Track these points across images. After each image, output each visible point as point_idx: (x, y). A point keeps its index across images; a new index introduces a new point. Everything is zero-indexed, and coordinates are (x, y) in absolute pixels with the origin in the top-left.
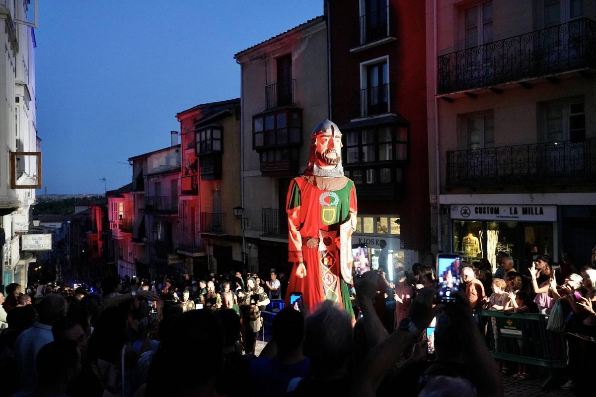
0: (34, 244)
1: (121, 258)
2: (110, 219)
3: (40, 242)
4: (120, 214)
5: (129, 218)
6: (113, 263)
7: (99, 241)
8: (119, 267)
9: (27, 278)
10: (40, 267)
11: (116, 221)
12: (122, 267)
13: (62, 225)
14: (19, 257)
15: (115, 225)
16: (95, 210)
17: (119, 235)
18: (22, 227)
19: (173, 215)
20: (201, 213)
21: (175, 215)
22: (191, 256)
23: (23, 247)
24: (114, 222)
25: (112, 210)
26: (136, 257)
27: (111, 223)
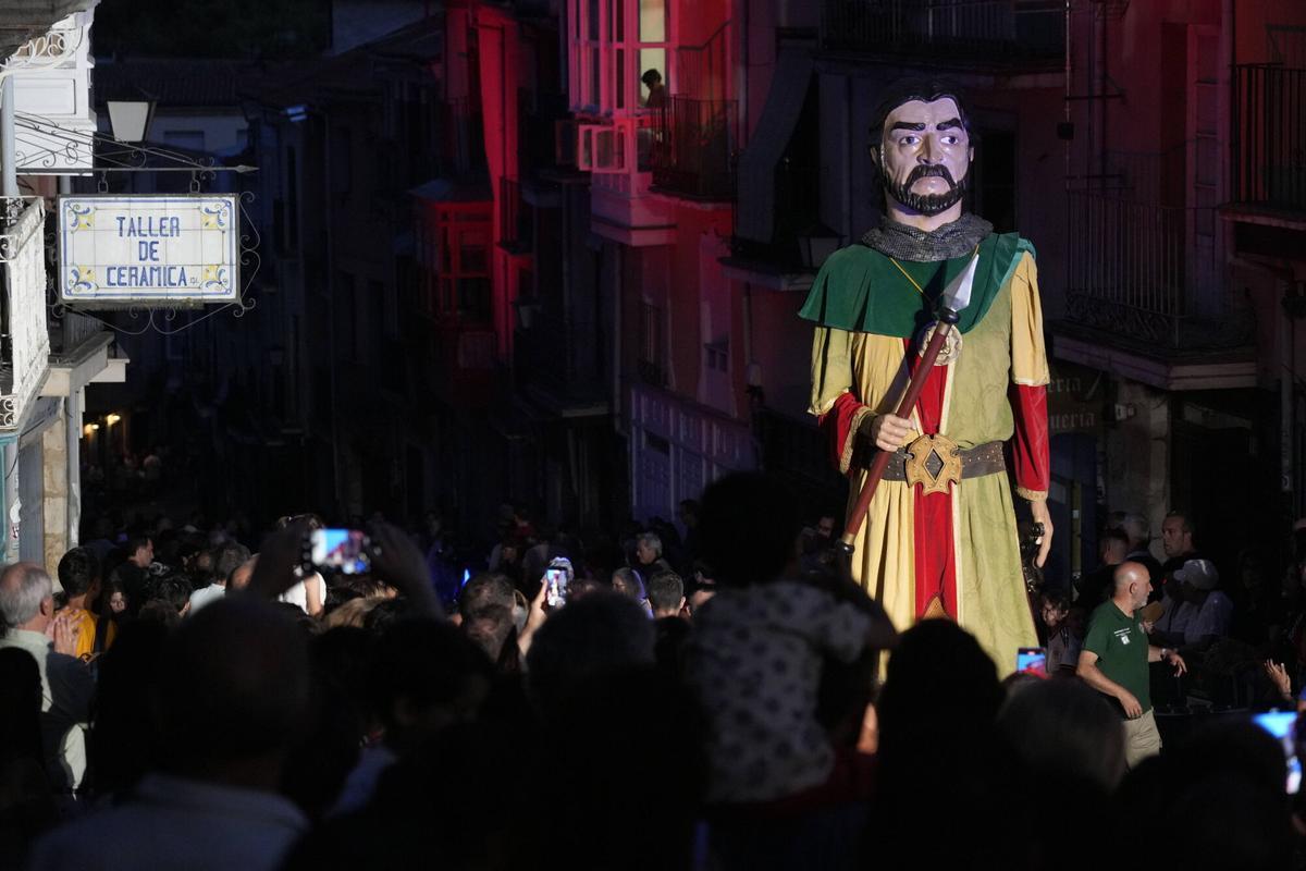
0: (136, 262)
1: (653, 379)
2: (580, 95)
3: (172, 252)
4: (645, 68)
5: (710, 92)
6: (599, 410)
7: (499, 255)
8: (637, 443)
9: (76, 488)
10: (112, 419)
11: (618, 113)
12: (660, 444)
13: (253, 132)
14: (47, 348)
15: (611, 148)
16: (472, 33)
17: (639, 215)
18: (57, 144)
19: (1025, 81)
20: (1234, 67)
21: (1045, 80)
22: (1156, 382)
23: (67, 276)
24: (608, 120)
25: (594, 35)
26: (755, 377)
27: (582, 128)
